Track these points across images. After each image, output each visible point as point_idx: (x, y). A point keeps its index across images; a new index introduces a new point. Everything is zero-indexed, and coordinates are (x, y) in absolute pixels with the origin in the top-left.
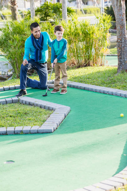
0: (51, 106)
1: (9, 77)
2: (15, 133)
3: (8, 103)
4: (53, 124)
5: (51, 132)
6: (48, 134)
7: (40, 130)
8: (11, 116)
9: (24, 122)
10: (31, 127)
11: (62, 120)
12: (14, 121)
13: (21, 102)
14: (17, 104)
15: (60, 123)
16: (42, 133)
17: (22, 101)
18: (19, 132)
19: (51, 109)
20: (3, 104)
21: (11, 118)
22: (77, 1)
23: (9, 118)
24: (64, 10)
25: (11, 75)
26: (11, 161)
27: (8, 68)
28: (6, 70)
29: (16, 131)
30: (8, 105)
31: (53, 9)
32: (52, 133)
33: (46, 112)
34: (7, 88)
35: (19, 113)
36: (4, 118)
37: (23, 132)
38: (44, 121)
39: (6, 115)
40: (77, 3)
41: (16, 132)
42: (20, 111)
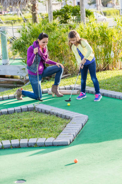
0: (67, 115)
1: (27, 81)
2: (29, 146)
3: (23, 111)
4: (69, 135)
5: (67, 145)
6: (64, 147)
7: (56, 142)
8: (25, 126)
9: (39, 133)
10: (45, 139)
11: (79, 131)
12: (29, 132)
13: (37, 110)
14: (32, 112)
15: (77, 134)
16: (58, 146)
17: (38, 109)
18: (33, 145)
19: (68, 117)
20: (18, 112)
21: (25, 129)
22: (96, 4)
23: (23, 128)
24: (83, 13)
26: (22, 180)
27: (25, 72)
28: (24, 75)
29: (30, 143)
30: (23, 113)
31: (73, 12)
33: (62, 122)
35: (34, 122)
36: (18, 128)
37: (37, 145)
38: (60, 132)
39: (19, 125)
40: (97, 6)
42: (35, 121)
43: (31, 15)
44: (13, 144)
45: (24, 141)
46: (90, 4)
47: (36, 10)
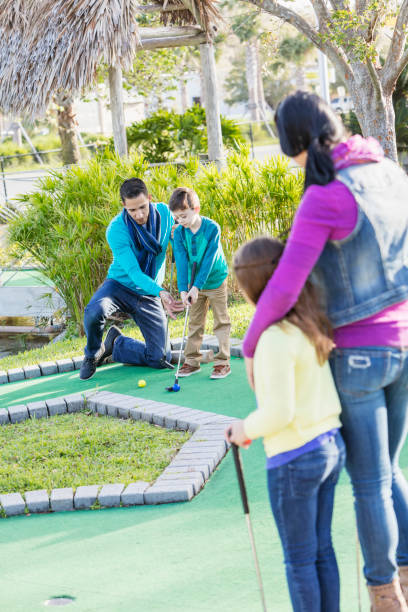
0: (181, 420)
1: (57, 331)
2: (77, 507)
3: (54, 415)
4: (191, 474)
5: (187, 501)
6: (177, 507)
7: (153, 494)
8: (62, 455)
9: (103, 469)
10: (123, 485)
11: (217, 463)
12: (73, 469)
13: (92, 408)
14: (80, 415)
15: (211, 470)
16: (159, 504)
17: (96, 405)
18: (87, 504)
19: (183, 426)
20: (39, 417)
21: (62, 461)
22: (250, 101)
23: (56, 460)
24: (214, 129)
25: (64, 327)
26: (64, 597)
27: (51, 306)
28: (48, 313)
29: (78, 499)
30: (54, 419)
31: (182, 128)
32: (187, 504)
33: (168, 438)
34: (48, 368)
35: (87, 443)
36: (43, 461)
37: (101, 502)
38: (163, 467)
39: (47, 453)
40: (251, 108)
41: (78, 505)
42: (89, 438)
43: (58, 139)
44: (31, 504)
45: (62, 495)
46: (230, 102)
47: (72, 125)
